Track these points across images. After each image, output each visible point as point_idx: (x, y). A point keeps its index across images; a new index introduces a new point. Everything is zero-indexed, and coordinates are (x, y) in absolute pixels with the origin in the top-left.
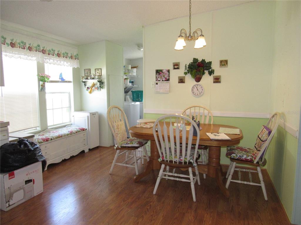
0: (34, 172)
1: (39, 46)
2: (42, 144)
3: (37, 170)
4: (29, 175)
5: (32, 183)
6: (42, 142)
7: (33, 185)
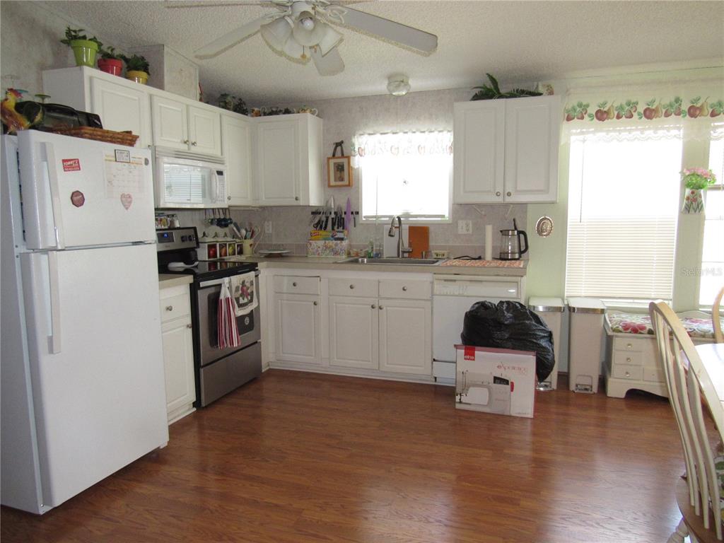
0: (514, 368)
1: (677, 100)
2: (619, 334)
3: (522, 369)
4: (503, 369)
5: (509, 387)
6: (620, 332)
7: (510, 395)
